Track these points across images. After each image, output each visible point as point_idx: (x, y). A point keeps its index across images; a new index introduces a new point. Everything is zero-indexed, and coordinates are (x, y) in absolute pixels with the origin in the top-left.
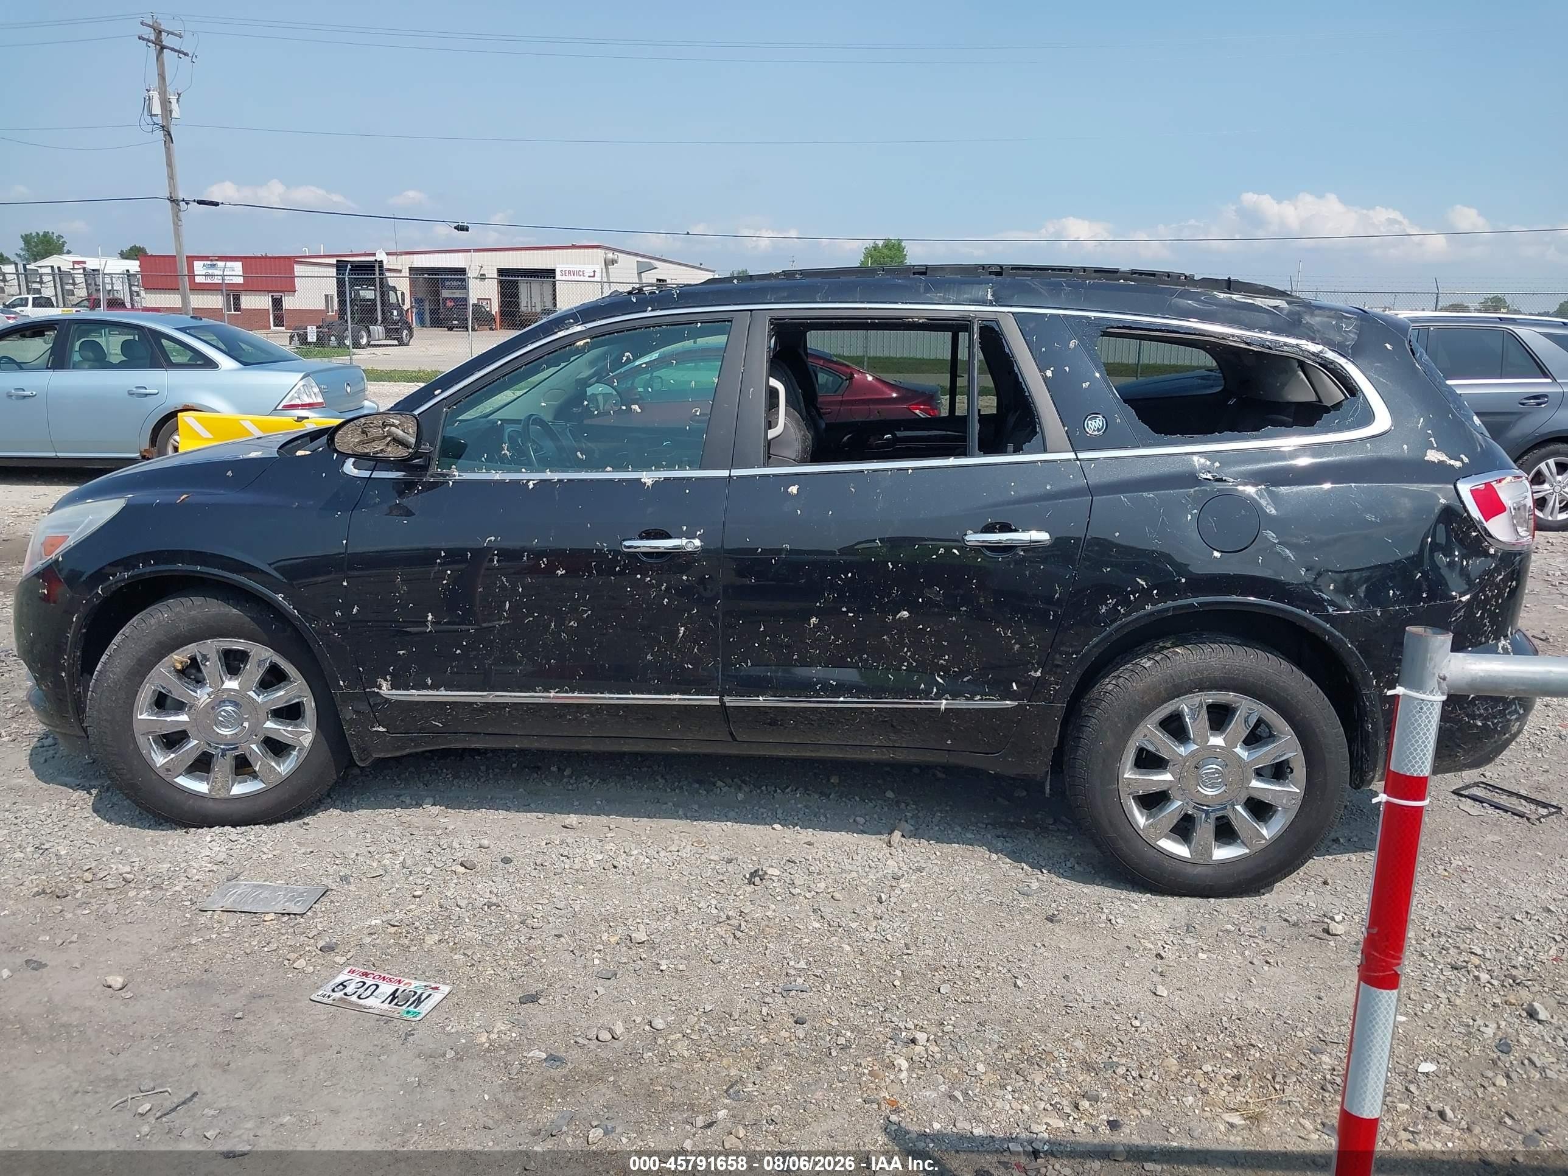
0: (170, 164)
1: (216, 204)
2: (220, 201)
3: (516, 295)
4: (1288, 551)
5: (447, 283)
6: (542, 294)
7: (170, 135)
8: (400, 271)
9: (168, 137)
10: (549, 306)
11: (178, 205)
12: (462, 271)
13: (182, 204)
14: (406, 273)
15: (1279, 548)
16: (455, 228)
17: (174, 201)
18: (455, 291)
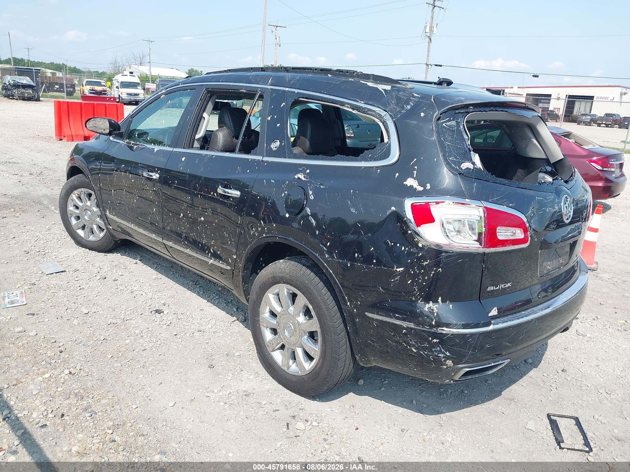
0: (428, 51)
1: (441, 66)
2: (443, 65)
3: (573, 108)
4: (313, 220)
5: (542, 101)
6: (585, 107)
7: (431, 40)
8: (522, 95)
9: (430, 41)
10: (588, 112)
11: (428, 66)
12: (550, 96)
13: (430, 66)
14: (525, 95)
15: (311, 218)
16: (533, 76)
17: (427, 65)
18: (544, 104)
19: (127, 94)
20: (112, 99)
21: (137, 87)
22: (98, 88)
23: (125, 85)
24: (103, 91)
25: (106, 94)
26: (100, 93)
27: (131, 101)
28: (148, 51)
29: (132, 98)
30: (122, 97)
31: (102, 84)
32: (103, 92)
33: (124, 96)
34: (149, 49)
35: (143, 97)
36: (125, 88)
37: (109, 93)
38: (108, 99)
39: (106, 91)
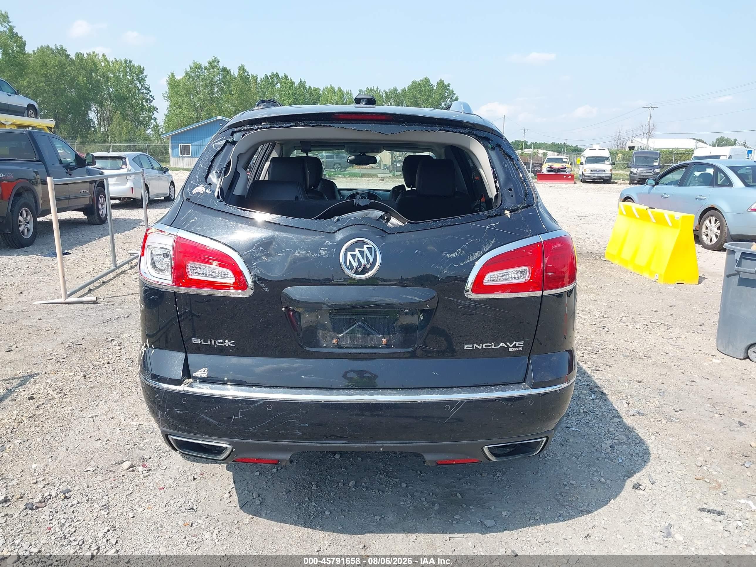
19: (591, 170)
20: (570, 177)
21: (604, 161)
22: (557, 165)
23: (591, 160)
24: (562, 168)
25: (565, 171)
26: (558, 170)
27: (595, 179)
28: (648, 120)
29: (596, 175)
30: (585, 174)
31: (564, 160)
32: (562, 170)
33: (588, 173)
34: (649, 117)
35: (610, 173)
36: (590, 163)
37: (568, 170)
38: (565, 177)
39: (565, 168)
